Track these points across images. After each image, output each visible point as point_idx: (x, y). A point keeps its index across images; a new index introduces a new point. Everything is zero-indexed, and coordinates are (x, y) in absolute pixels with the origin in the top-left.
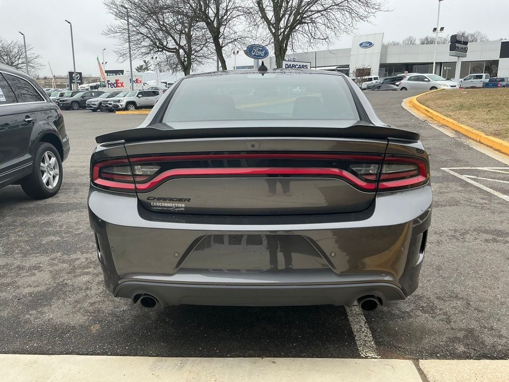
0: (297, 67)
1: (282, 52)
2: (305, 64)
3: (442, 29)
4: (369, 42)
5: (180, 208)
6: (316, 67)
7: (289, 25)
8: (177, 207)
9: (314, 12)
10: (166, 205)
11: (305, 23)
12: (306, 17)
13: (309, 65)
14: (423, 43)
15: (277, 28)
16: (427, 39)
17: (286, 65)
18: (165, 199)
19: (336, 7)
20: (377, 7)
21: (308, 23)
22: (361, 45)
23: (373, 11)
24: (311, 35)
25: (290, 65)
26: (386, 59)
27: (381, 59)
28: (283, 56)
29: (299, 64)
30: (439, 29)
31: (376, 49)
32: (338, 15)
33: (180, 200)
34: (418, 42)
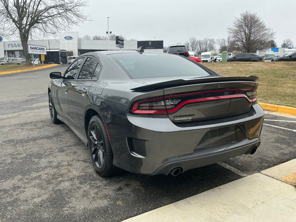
0: (38, 49)
1: (25, 39)
2: (43, 47)
3: (111, 32)
4: (70, 37)
5: (189, 119)
6: (50, 49)
7: (28, 23)
8: (188, 120)
9: (44, 17)
10: (183, 119)
11: (40, 23)
12: (40, 19)
13: (45, 48)
14: (94, 39)
15: (21, 24)
16: (96, 37)
17: (31, 47)
18: (182, 116)
19: (59, 15)
20: (84, 18)
21: (41, 23)
22: (65, 38)
23: (82, 20)
24: (45, 30)
25: (33, 47)
26: (80, 47)
27: (78, 47)
28: (26, 41)
29: (39, 47)
30: (109, 32)
31: (75, 41)
32: (60, 20)
33: (189, 116)
34: (92, 38)
